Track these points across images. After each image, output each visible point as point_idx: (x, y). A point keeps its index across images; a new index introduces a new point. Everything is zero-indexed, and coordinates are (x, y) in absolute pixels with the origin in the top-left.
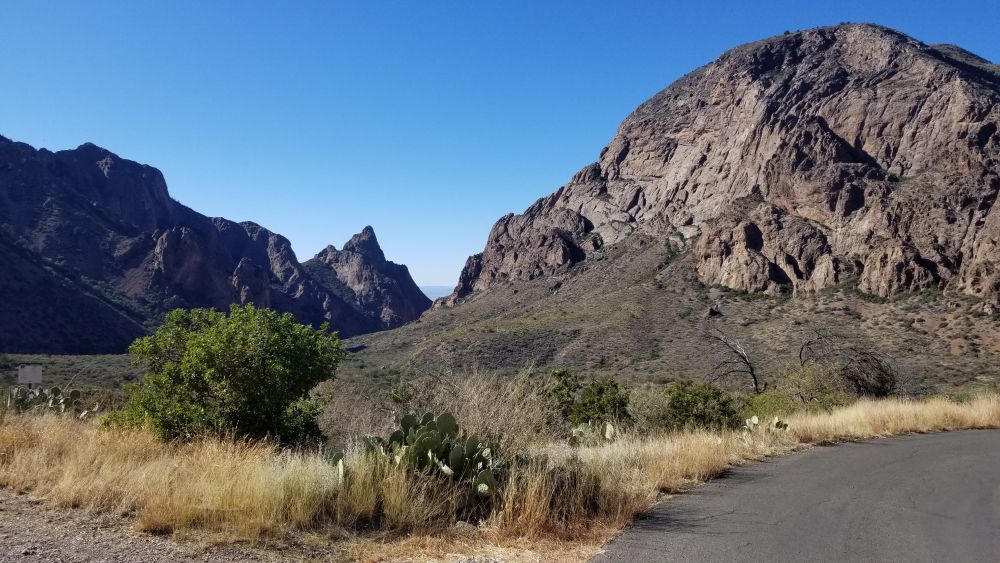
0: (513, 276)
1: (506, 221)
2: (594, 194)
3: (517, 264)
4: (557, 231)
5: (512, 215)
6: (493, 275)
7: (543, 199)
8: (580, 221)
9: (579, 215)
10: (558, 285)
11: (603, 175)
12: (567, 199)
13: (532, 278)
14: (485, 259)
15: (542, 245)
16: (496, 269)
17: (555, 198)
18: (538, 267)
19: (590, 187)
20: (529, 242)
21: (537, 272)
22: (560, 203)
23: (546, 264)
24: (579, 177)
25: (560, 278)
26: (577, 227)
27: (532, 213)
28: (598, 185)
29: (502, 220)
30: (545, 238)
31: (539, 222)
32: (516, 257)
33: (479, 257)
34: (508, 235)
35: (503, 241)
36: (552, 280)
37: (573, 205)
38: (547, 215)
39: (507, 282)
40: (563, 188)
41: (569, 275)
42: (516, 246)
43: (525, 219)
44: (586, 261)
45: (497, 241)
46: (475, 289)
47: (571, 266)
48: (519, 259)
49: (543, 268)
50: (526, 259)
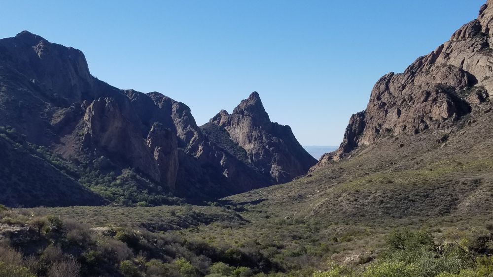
0: (397, 131)
1: (387, 80)
2: (475, 49)
3: (401, 119)
4: (439, 86)
5: (393, 74)
6: (377, 131)
7: (423, 58)
8: (463, 76)
9: (461, 70)
10: (445, 138)
11: (483, 30)
12: (447, 56)
13: (417, 132)
14: (368, 116)
15: (426, 100)
16: (380, 125)
17: (435, 56)
18: (423, 121)
19: (471, 43)
20: (411, 99)
21: (422, 126)
22: (440, 60)
23: (431, 118)
24: (459, 33)
25: (447, 131)
26: (461, 82)
27: (412, 71)
28: (479, 40)
29: (383, 79)
30: (428, 94)
31: (420, 80)
32: (399, 113)
33: (362, 115)
34: (390, 94)
35: (385, 98)
36: (438, 133)
37: (455, 61)
38: (428, 72)
39: (392, 137)
40: (442, 46)
41: (455, 128)
42: (399, 103)
43: (406, 76)
44: (472, 114)
45: (379, 98)
46: (359, 144)
47: (457, 119)
48: (403, 115)
49: (428, 123)
50: (410, 115)
